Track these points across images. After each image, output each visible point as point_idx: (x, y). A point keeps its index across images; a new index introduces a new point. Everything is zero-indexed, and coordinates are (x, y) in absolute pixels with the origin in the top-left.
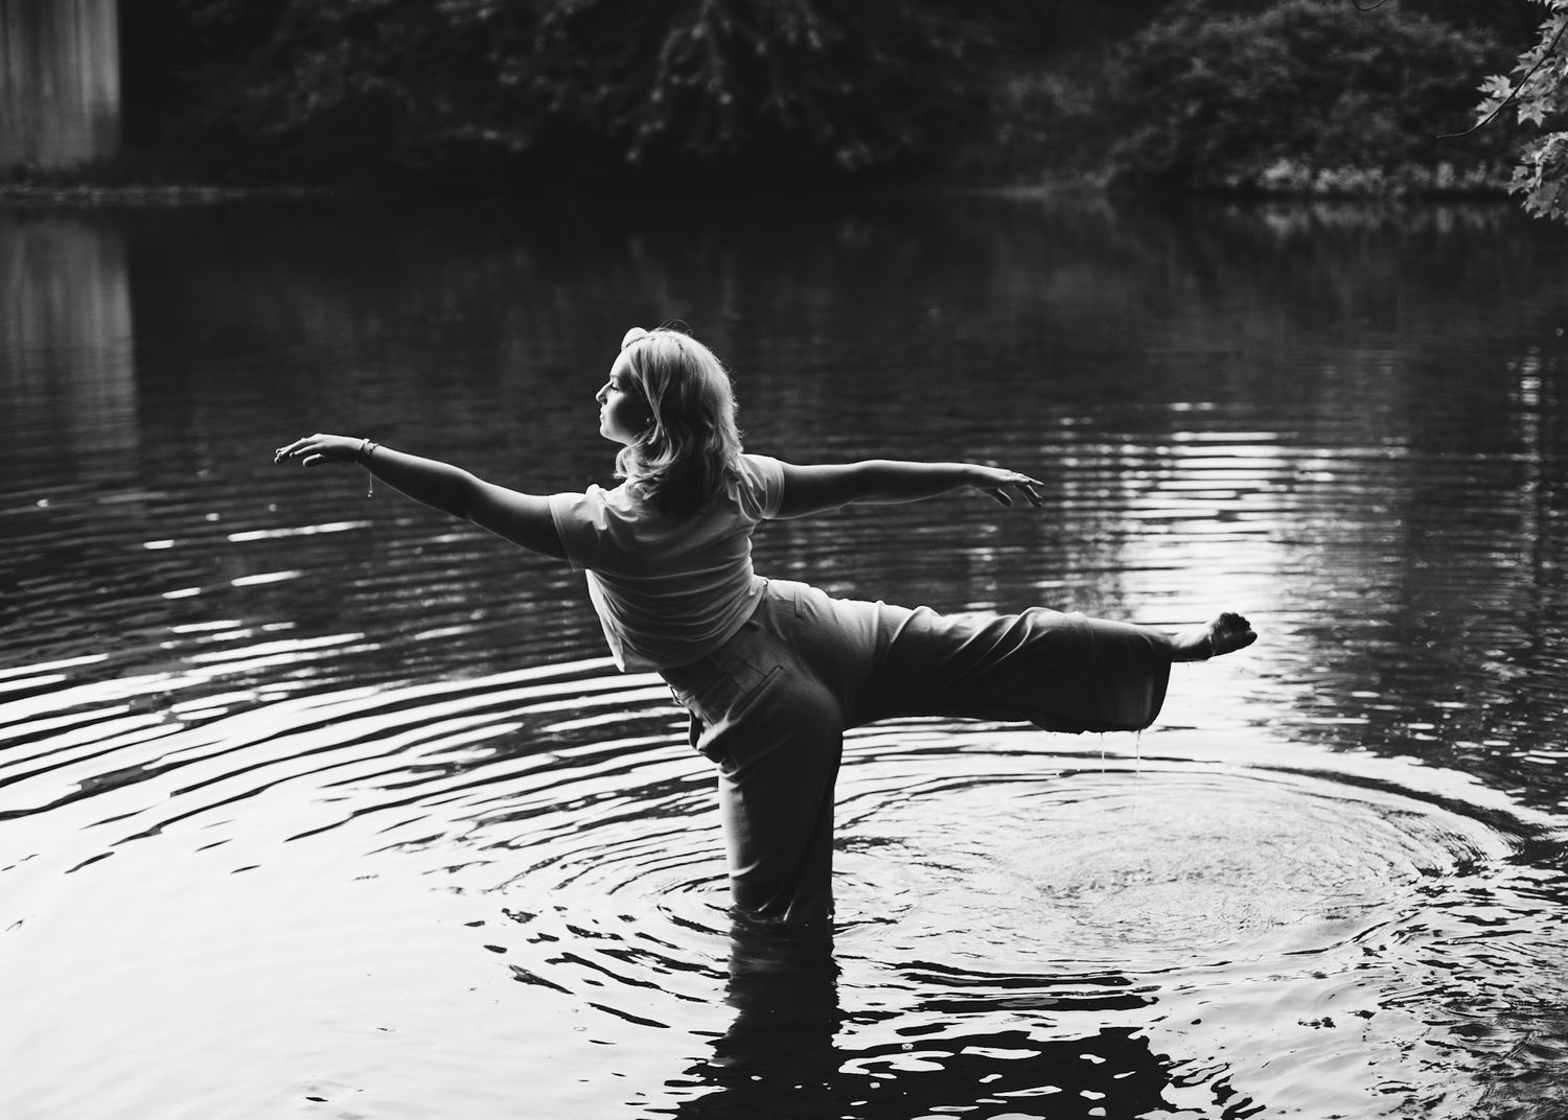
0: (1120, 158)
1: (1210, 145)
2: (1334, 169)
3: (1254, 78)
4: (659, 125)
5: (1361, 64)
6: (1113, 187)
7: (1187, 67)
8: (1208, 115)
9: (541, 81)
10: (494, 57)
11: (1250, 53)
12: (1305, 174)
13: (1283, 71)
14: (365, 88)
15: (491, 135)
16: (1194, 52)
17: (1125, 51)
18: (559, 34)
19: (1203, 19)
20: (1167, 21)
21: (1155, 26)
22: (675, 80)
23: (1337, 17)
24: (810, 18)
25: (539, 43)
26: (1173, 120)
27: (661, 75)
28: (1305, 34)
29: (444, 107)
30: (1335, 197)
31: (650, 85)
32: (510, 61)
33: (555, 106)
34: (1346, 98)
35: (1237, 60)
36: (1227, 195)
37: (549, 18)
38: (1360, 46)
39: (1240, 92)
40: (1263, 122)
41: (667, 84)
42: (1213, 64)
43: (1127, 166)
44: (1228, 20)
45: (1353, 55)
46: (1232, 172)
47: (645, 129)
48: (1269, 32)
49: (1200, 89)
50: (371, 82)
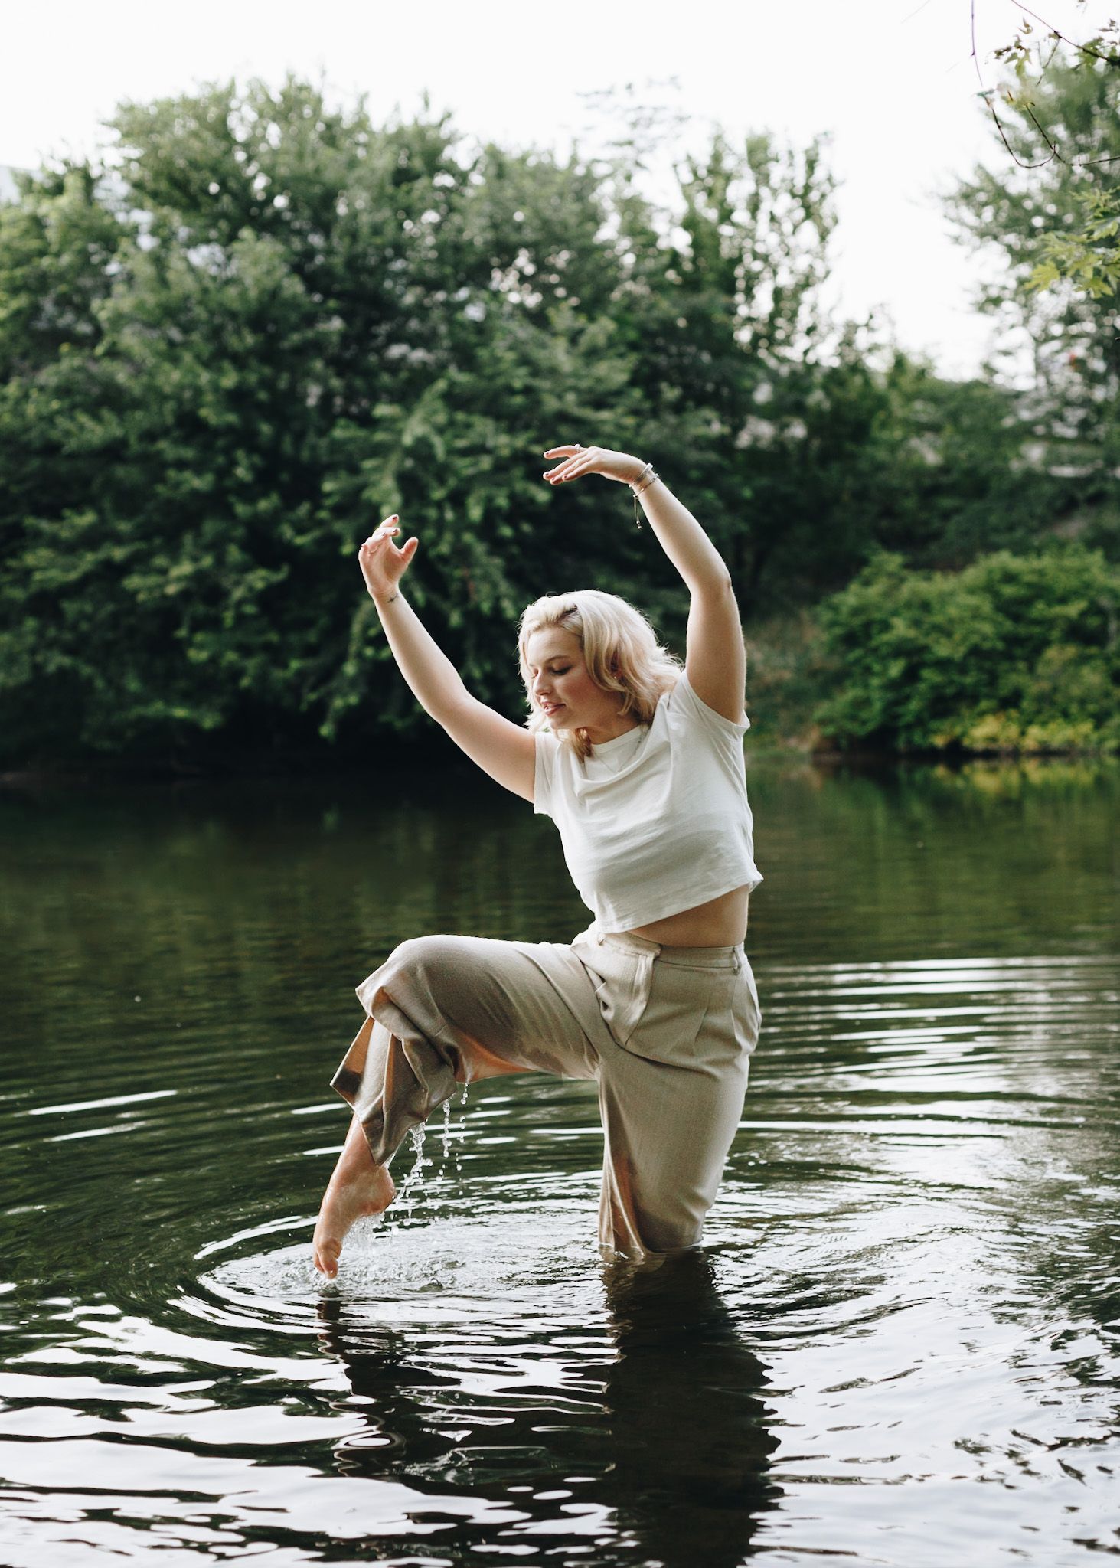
0: (823, 722)
1: (914, 705)
2: (1044, 724)
3: (957, 636)
4: (353, 700)
5: (1067, 619)
6: (817, 752)
7: (886, 626)
8: (911, 675)
9: (231, 656)
10: (182, 633)
11: (953, 611)
12: (1013, 730)
13: (987, 628)
14: (51, 668)
15: (180, 713)
16: (895, 613)
17: (826, 616)
18: (250, 609)
19: (902, 580)
20: (867, 583)
21: (854, 587)
22: (369, 652)
23: (1041, 573)
24: (504, 587)
25: (229, 617)
26: (875, 682)
27: (353, 648)
28: (1008, 591)
29: (133, 685)
30: (1045, 754)
31: (342, 659)
32: (199, 637)
33: (245, 682)
34: (1052, 653)
35: (938, 619)
36: (933, 756)
37: (238, 593)
38: (1063, 600)
39: (943, 649)
40: (969, 680)
41: (360, 655)
42: (916, 623)
43: (830, 730)
44: (928, 579)
45: (1058, 610)
46: (935, 732)
47: (338, 703)
48: (972, 591)
49: (900, 650)
50: (57, 661)
